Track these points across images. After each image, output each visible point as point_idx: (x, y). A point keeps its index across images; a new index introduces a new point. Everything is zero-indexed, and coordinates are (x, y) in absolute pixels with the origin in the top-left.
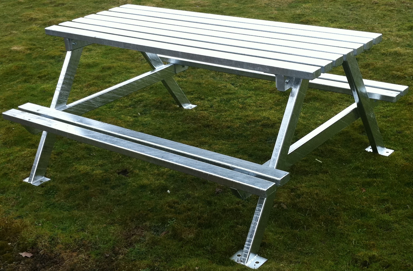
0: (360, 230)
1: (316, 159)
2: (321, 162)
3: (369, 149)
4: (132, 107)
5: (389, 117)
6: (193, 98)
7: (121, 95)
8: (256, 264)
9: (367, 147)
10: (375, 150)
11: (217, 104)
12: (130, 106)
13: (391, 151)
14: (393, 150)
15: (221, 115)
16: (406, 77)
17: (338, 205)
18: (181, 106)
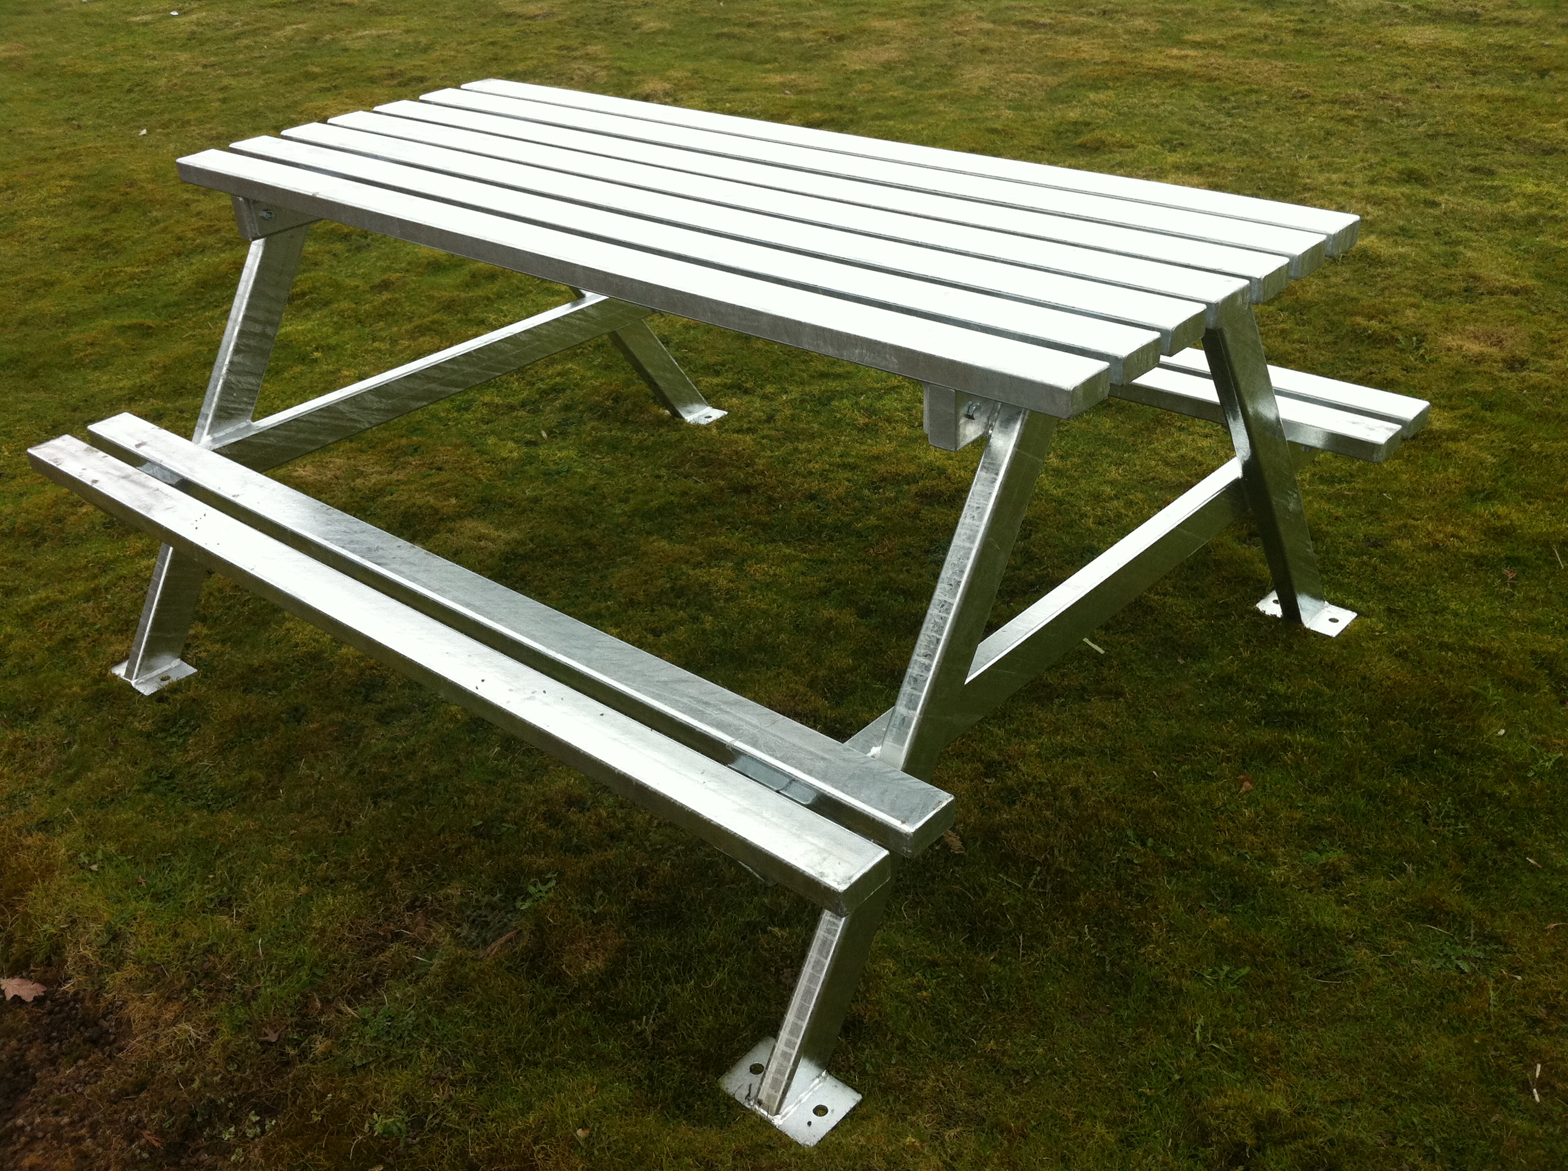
0: (1226, 968)
1: (1086, 640)
2: (1102, 652)
3: (1270, 606)
4: (528, 408)
5: (1340, 482)
6: (717, 385)
7: (457, 387)
8: (814, 1118)
9: (1262, 595)
10: (1291, 611)
11: (788, 412)
12: (523, 405)
13: (1347, 617)
14: (1353, 610)
15: (796, 449)
16: (1397, 340)
17: (1150, 842)
18: (676, 414)
